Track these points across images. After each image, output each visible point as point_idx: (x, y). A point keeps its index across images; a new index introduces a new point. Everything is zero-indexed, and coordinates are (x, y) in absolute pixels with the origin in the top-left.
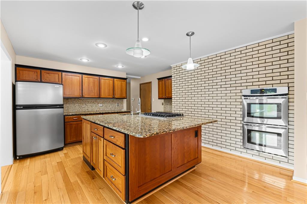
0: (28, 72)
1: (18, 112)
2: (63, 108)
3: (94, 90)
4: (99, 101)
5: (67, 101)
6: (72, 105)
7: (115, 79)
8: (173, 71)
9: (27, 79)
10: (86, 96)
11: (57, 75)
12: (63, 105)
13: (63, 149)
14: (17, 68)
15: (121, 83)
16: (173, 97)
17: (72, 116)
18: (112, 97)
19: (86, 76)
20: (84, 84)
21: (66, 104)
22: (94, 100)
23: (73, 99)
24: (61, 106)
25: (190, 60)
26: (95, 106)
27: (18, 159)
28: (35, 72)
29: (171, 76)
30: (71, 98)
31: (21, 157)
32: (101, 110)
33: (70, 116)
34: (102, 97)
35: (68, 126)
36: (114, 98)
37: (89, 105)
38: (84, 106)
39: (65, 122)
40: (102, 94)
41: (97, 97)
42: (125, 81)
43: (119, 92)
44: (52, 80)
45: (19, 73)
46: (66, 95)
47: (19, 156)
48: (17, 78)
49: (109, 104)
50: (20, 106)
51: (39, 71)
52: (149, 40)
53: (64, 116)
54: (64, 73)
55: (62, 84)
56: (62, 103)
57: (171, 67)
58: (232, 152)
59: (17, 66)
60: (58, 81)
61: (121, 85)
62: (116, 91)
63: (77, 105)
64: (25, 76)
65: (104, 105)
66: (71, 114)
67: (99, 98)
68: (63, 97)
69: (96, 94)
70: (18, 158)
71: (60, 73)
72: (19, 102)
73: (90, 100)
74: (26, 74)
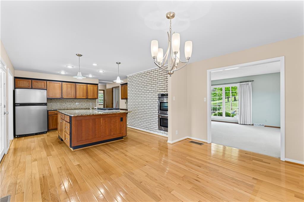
0: (23, 81)
1: (17, 107)
2: (47, 105)
3: (71, 92)
4: (76, 100)
5: (51, 101)
6: (55, 104)
7: (88, 85)
8: (128, 80)
9: (22, 86)
10: (64, 97)
11: (43, 83)
12: (47, 103)
13: (47, 132)
14: (16, 79)
15: (93, 87)
16: (128, 98)
17: (53, 111)
18: (85, 98)
19: (65, 83)
20: (64, 89)
21: (50, 103)
22: (71, 100)
23: (56, 100)
24: (45, 104)
25: (118, 78)
26: (72, 104)
27: (16, 138)
28: (27, 81)
29: (127, 83)
30: (54, 99)
31: (19, 136)
32: (78, 107)
33: (52, 111)
34: (77, 98)
35: (51, 118)
36: (87, 99)
37: (68, 103)
38: (64, 104)
39: (49, 114)
40: (77, 96)
41: (73, 98)
42: (97, 86)
43: (92, 94)
44: (40, 87)
45: (17, 82)
46: (50, 97)
47: (17, 135)
48: (16, 86)
49: (84, 103)
50: (18, 104)
51: (30, 81)
52: (97, 65)
53: (48, 111)
54: (48, 82)
55: (46, 90)
56: (46, 102)
57: (127, 77)
58: (155, 133)
59: (15, 78)
60: (44, 87)
61: (93, 89)
62: (89, 94)
63: (59, 103)
64: (21, 84)
65: (80, 104)
66: (52, 110)
67: (75, 98)
68: (47, 98)
69: (73, 96)
70: (16, 136)
71: (45, 82)
72: (17, 101)
73: (69, 100)
74: (21, 83)
